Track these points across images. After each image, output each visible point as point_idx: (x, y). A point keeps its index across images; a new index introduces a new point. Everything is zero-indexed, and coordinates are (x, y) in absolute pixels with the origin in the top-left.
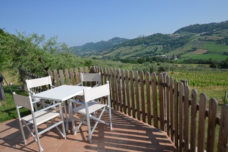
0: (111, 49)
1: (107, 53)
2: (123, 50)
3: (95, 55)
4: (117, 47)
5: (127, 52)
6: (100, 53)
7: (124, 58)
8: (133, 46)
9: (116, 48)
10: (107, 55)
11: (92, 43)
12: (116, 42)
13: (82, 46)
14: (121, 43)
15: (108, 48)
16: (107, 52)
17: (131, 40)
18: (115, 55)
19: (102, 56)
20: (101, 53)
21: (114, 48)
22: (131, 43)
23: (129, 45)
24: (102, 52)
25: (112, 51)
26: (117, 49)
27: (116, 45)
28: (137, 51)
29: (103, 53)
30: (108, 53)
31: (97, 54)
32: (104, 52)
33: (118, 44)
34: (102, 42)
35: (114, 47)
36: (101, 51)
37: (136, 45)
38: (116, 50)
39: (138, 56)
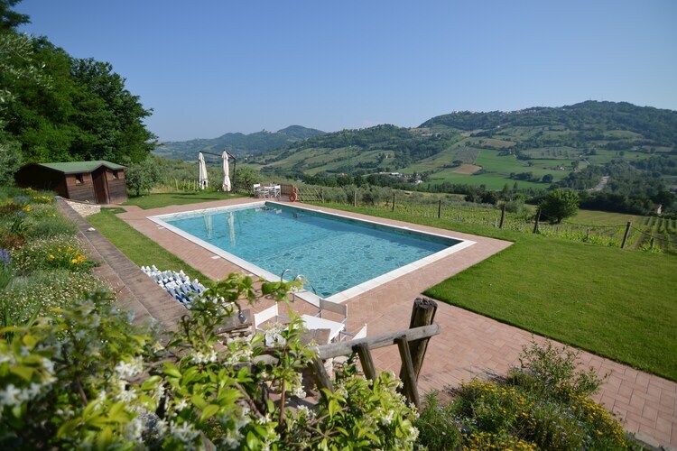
0: (282, 151)
1: (274, 161)
2: (310, 154)
3: (246, 162)
4: (299, 147)
5: (319, 160)
6: (257, 158)
7: (311, 173)
8: (333, 148)
9: (295, 150)
10: (273, 164)
11: (240, 135)
12: (295, 135)
13: (216, 139)
14: (306, 139)
15: (277, 149)
16: (274, 157)
17: (329, 134)
18: (292, 165)
19: (262, 167)
20: (260, 159)
21: (291, 151)
22: (329, 140)
23: (325, 145)
24: (261, 157)
25: (285, 156)
26: (297, 151)
27: (295, 143)
28: (340, 160)
29: (264, 160)
30: (277, 160)
31: (251, 160)
32: (268, 158)
33: (300, 141)
34: (263, 133)
35: (291, 148)
36: (261, 154)
37: (338, 147)
38: (295, 155)
39: (341, 172)
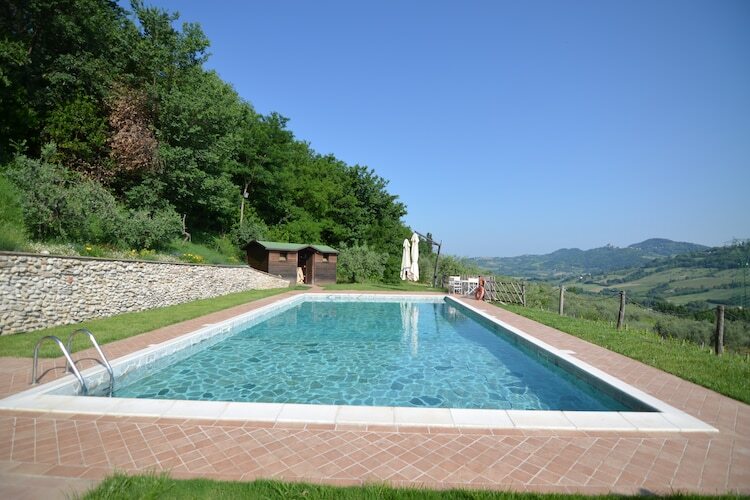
0: (634, 270)
1: (619, 282)
2: (679, 276)
3: (580, 281)
4: (659, 266)
5: (695, 284)
6: (596, 277)
7: (678, 302)
8: (721, 268)
9: (654, 269)
10: (618, 286)
11: (577, 250)
12: (655, 251)
13: (547, 255)
14: (673, 256)
15: (626, 268)
16: (620, 278)
17: (715, 249)
18: (647, 289)
19: (602, 288)
20: (599, 279)
21: (647, 270)
22: (715, 258)
23: (706, 264)
24: (602, 277)
25: (637, 276)
26: (657, 271)
27: (654, 261)
28: (733, 286)
29: (605, 281)
30: (625, 281)
31: (588, 279)
32: (611, 278)
33: (663, 258)
34: (608, 249)
35: (647, 267)
36: (602, 273)
37: (731, 267)
38: (653, 276)
39: (738, 303)
